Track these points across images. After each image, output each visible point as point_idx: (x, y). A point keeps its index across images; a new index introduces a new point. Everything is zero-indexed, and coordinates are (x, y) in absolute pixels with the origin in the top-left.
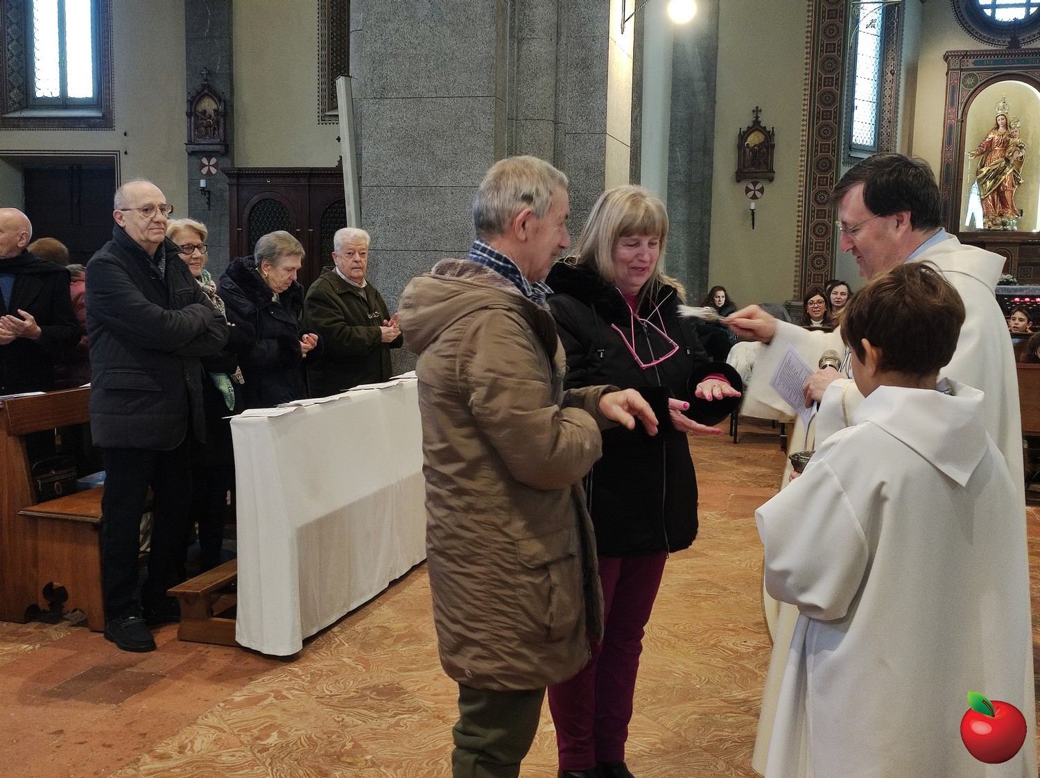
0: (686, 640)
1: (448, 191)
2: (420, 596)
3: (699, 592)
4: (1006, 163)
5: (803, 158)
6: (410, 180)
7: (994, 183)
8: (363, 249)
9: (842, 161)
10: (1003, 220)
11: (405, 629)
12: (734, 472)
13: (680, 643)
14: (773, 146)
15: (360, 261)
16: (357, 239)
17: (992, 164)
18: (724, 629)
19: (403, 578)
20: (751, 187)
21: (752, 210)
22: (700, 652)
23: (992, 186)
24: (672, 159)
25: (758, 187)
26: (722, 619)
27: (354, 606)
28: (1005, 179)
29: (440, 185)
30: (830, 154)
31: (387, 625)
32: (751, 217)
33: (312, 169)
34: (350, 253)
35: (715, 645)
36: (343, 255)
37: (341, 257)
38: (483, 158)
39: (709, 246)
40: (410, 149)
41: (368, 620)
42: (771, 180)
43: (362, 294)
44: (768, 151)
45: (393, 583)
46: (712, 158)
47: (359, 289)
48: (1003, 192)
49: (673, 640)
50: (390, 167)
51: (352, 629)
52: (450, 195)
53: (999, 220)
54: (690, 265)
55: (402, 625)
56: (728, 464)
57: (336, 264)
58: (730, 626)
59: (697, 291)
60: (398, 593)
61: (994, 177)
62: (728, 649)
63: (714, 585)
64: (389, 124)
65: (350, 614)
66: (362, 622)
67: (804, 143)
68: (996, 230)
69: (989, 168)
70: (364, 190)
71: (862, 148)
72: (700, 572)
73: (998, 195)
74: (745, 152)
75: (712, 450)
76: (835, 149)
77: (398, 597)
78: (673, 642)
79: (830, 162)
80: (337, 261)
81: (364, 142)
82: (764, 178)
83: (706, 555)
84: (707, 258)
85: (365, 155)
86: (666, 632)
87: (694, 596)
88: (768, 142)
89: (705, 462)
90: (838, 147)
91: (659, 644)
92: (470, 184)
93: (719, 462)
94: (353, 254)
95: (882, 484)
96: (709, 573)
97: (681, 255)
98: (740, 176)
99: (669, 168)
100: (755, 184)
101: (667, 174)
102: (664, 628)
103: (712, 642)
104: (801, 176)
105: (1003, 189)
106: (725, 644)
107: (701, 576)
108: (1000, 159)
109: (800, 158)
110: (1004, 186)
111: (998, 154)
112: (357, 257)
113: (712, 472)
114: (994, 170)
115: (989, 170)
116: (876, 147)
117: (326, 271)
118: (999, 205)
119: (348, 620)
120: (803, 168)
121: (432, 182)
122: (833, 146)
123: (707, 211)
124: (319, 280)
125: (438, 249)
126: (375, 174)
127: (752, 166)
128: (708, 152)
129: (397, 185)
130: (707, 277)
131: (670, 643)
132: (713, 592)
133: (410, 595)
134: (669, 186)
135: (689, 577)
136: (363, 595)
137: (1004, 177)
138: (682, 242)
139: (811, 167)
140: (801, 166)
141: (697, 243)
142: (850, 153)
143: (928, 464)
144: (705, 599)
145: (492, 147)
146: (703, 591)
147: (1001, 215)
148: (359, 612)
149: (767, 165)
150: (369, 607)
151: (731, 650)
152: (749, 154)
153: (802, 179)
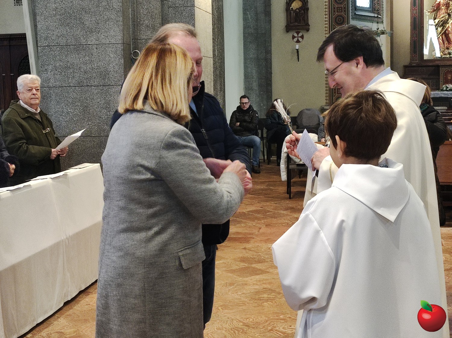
0: (253, 328)
1: (94, 47)
2: (85, 310)
3: (263, 296)
4: (448, 17)
5: (327, 16)
6: (69, 41)
7: (443, 29)
8: (37, 87)
9: (351, 17)
10: (449, 51)
11: (74, 332)
12: (288, 218)
13: (250, 330)
14: (308, 9)
15: (37, 94)
16: (32, 80)
17: (441, 17)
18: (278, 319)
19: (73, 299)
20: (296, 35)
21: (297, 49)
22: (262, 335)
23: (441, 31)
24: (245, 19)
25: (300, 35)
26: (276, 313)
27: (40, 320)
28: (449, 26)
29: (89, 43)
30: (343, 13)
31: (62, 331)
32: (296, 54)
33: (11, 35)
34: (29, 90)
35: (272, 330)
36: (24, 91)
37: (23, 93)
38: (116, 25)
39: (271, 73)
40: (68, 21)
41: (50, 328)
42: (308, 30)
43: (38, 117)
44: (305, 12)
45: (67, 303)
46: (270, 17)
47: (36, 114)
48: (448, 34)
49: (245, 328)
50: (55, 33)
51: (40, 335)
52: (95, 50)
53: (447, 52)
54: (260, 86)
55: (73, 330)
56: (285, 212)
57: (20, 98)
58: (282, 317)
59: (265, 102)
60: (70, 309)
61: (442, 25)
62: (279, 332)
63: (273, 291)
64: (54, 6)
65: (38, 325)
66: (46, 330)
67: (326, 7)
68: (445, 58)
69: (439, 20)
70: (39, 48)
71: (363, 9)
72: (265, 283)
73: (445, 36)
74: (290, 13)
75: (276, 204)
76: (346, 10)
77: (71, 312)
78: (245, 330)
79: (343, 18)
80: (21, 96)
81: (38, 18)
82: (303, 29)
83: (269, 272)
84: (271, 81)
85: (39, 26)
86: (242, 324)
87: (259, 299)
88: (304, 6)
89: (271, 212)
90: (347, 9)
91: (236, 332)
92: (108, 42)
93: (280, 212)
94: (31, 90)
95: (343, 221)
96: (270, 283)
97: (254, 80)
98: (288, 28)
99: (244, 25)
100: (298, 33)
101: (242, 28)
102: (240, 321)
103: (270, 328)
104: (326, 27)
105: (448, 32)
106: (277, 328)
107: (265, 286)
108: (445, 14)
109: (325, 16)
110: (448, 31)
111: (443, 11)
112: (34, 91)
113: (274, 218)
114: (442, 21)
115: (439, 21)
116: (371, 7)
117: (13, 103)
118: (446, 42)
119: (37, 329)
120: (327, 22)
121: (83, 41)
122: (345, 8)
123: (268, 52)
124: (9, 110)
125: (89, 85)
126: (46, 39)
127: (296, 22)
128: (268, 13)
129: (61, 45)
130: (271, 93)
131: (243, 330)
132: (272, 296)
133: (78, 310)
134: (244, 36)
135: (257, 287)
136: (46, 312)
137: (448, 25)
138: (254, 72)
139: (332, 21)
140: (326, 21)
141: (263, 71)
142: (355, 12)
143: (370, 210)
144: (267, 300)
145: (121, 18)
146: (265, 296)
147: (448, 49)
148: (44, 323)
149: (305, 21)
150: (51, 320)
151: (281, 332)
152: (293, 14)
153: (327, 29)
